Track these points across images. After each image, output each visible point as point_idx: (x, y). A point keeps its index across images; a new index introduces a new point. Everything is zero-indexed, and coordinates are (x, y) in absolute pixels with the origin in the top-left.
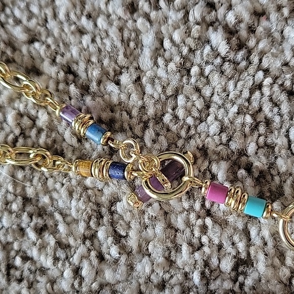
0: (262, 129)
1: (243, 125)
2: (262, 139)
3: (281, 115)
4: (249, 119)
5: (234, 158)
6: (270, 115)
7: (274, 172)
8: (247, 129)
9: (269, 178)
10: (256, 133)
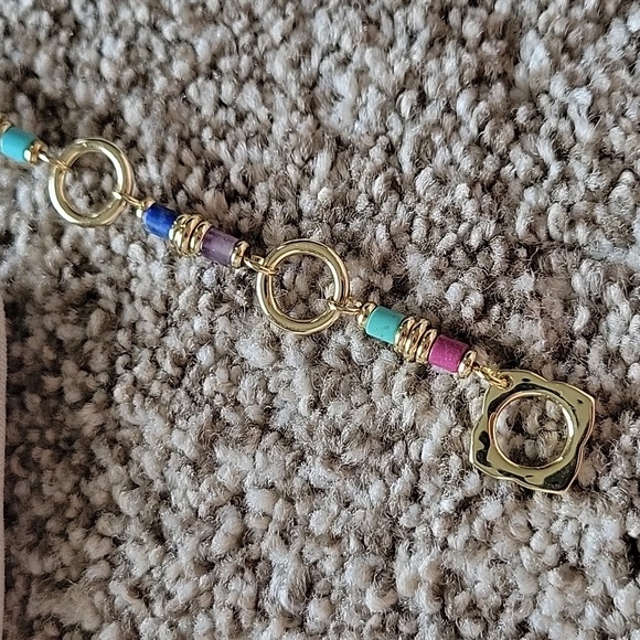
0: (64, 35)
1: (37, 28)
2: (61, 52)
3: (97, 18)
4: (46, 19)
5: (16, 78)
6: (80, 16)
7: (69, 103)
8: (42, 35)
9: (61, 111)
10: (54, 41)
